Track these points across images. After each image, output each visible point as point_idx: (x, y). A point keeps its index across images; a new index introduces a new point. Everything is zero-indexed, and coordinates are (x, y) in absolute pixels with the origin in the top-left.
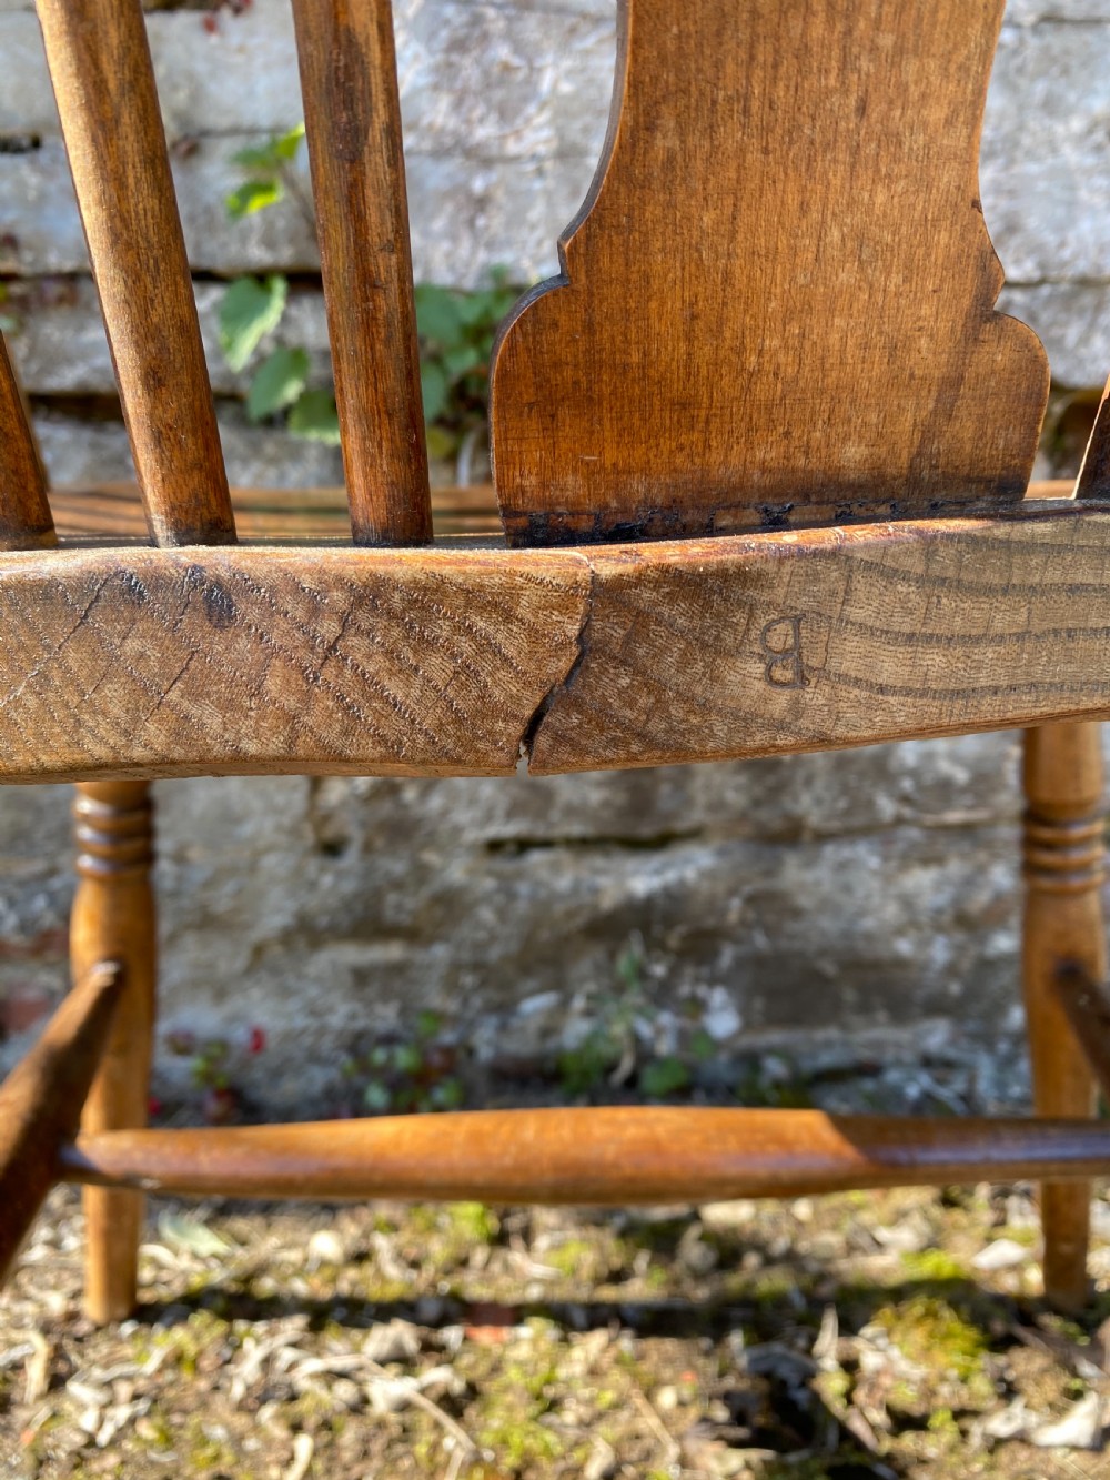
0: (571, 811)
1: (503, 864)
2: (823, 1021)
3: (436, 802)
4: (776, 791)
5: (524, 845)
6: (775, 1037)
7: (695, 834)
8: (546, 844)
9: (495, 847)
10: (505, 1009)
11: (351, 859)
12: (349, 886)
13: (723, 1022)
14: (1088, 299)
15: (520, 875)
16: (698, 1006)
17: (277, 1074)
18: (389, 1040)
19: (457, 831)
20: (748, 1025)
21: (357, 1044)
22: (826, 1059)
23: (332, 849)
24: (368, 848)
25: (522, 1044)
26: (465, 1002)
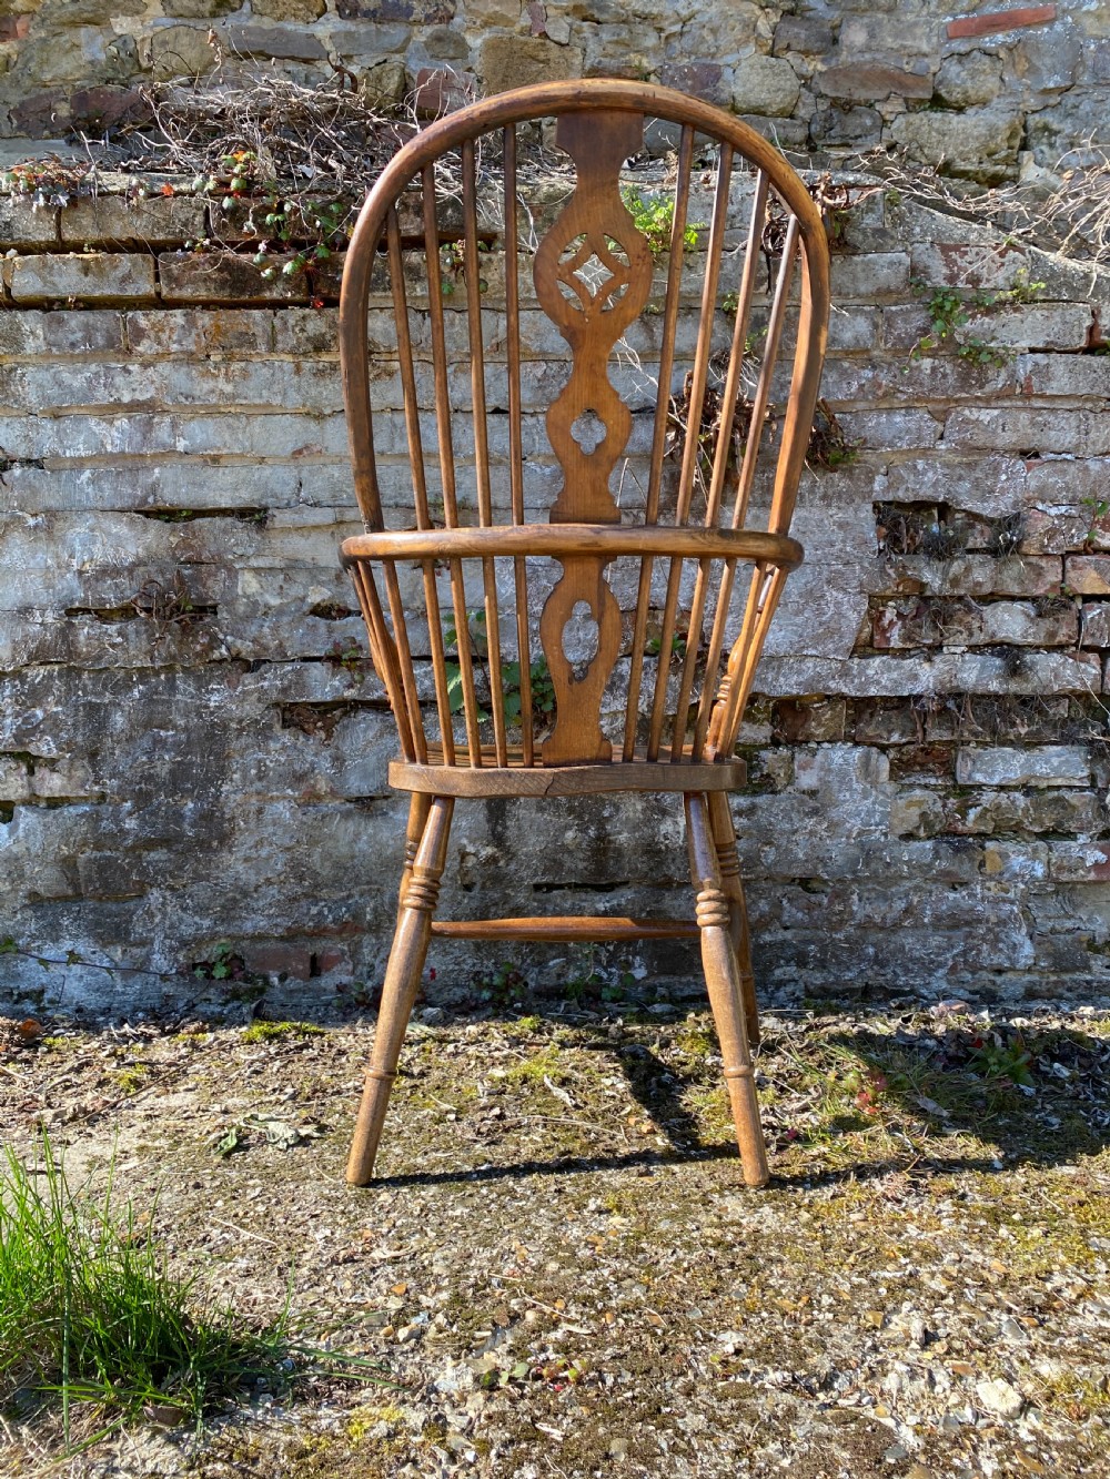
0: (571, 871)
1: (539, 895)
2: (685, 974)
3: (513, 867)
4: (661, 863)
5: (550, 887)
6: (664, 980)
7: (625, 883)
8: (560, 887)
9: (537, 887)
10: (541, 964)
11: (476, 891)
12: (474, 904)
13: (640, 973)
14: (775, 664)
15: (548, 901)
16: (629, 965)
17: (440, 991)
18: (491, 974)
19: (522, 879)
20: (650, 974)
21: (476, 976)
22: (687, 992)
23: (468, 888)
24: (483, 887)
25: (549, 981)
26: (524, 961)
